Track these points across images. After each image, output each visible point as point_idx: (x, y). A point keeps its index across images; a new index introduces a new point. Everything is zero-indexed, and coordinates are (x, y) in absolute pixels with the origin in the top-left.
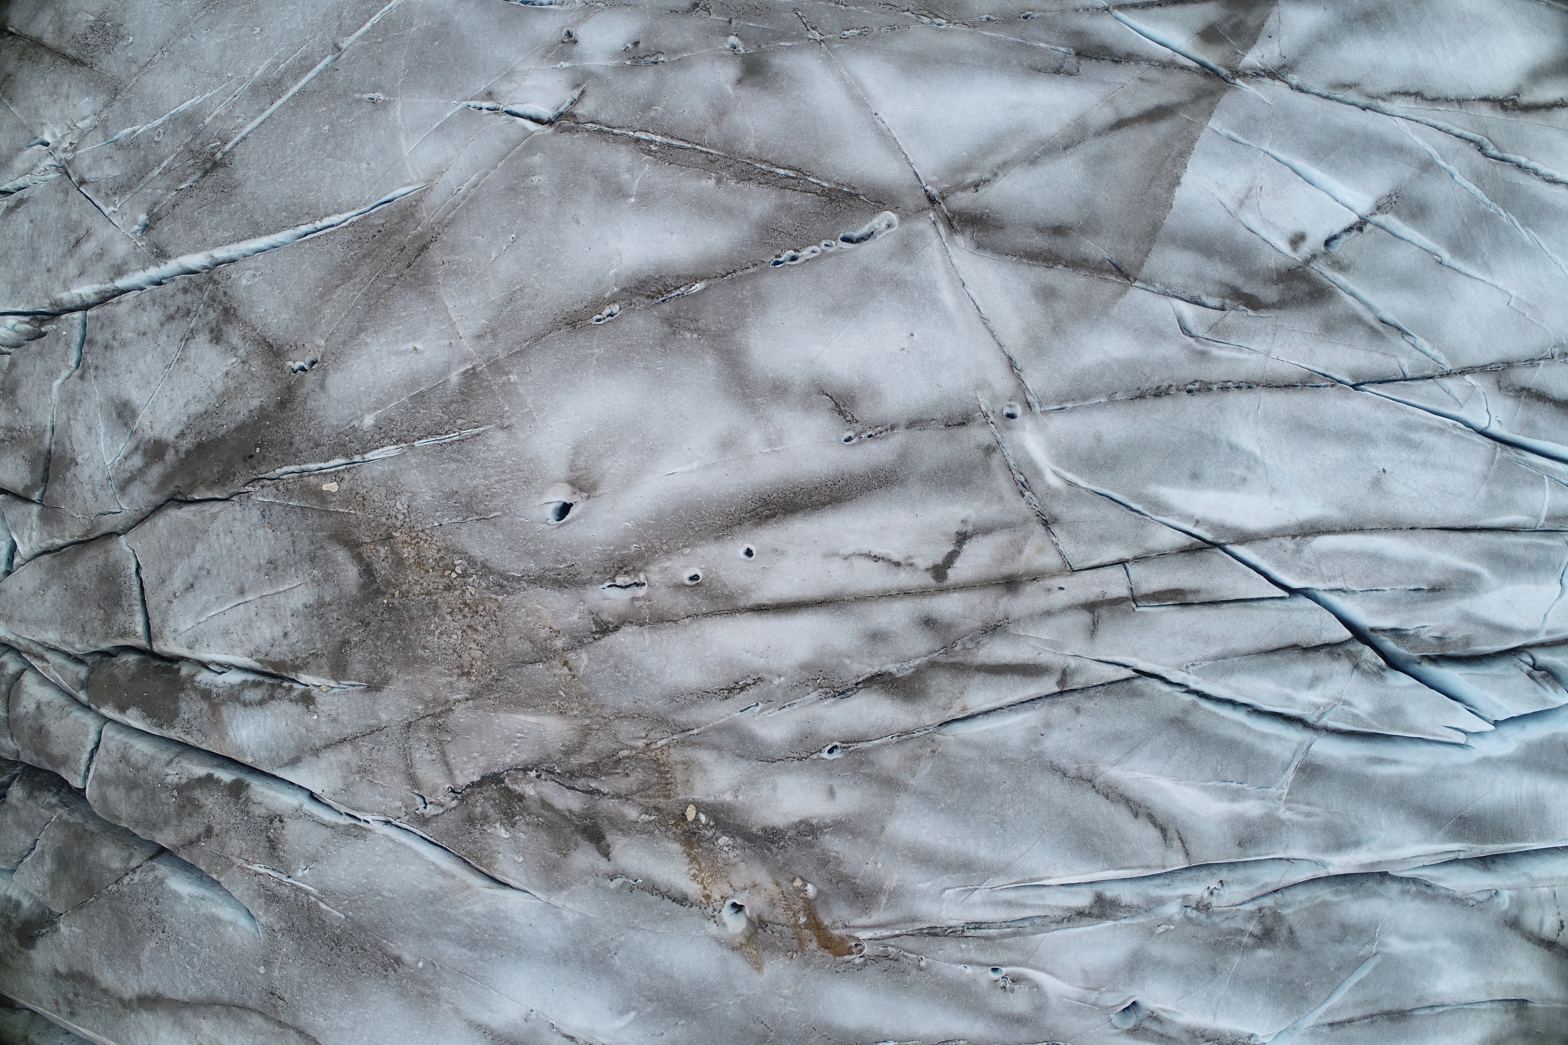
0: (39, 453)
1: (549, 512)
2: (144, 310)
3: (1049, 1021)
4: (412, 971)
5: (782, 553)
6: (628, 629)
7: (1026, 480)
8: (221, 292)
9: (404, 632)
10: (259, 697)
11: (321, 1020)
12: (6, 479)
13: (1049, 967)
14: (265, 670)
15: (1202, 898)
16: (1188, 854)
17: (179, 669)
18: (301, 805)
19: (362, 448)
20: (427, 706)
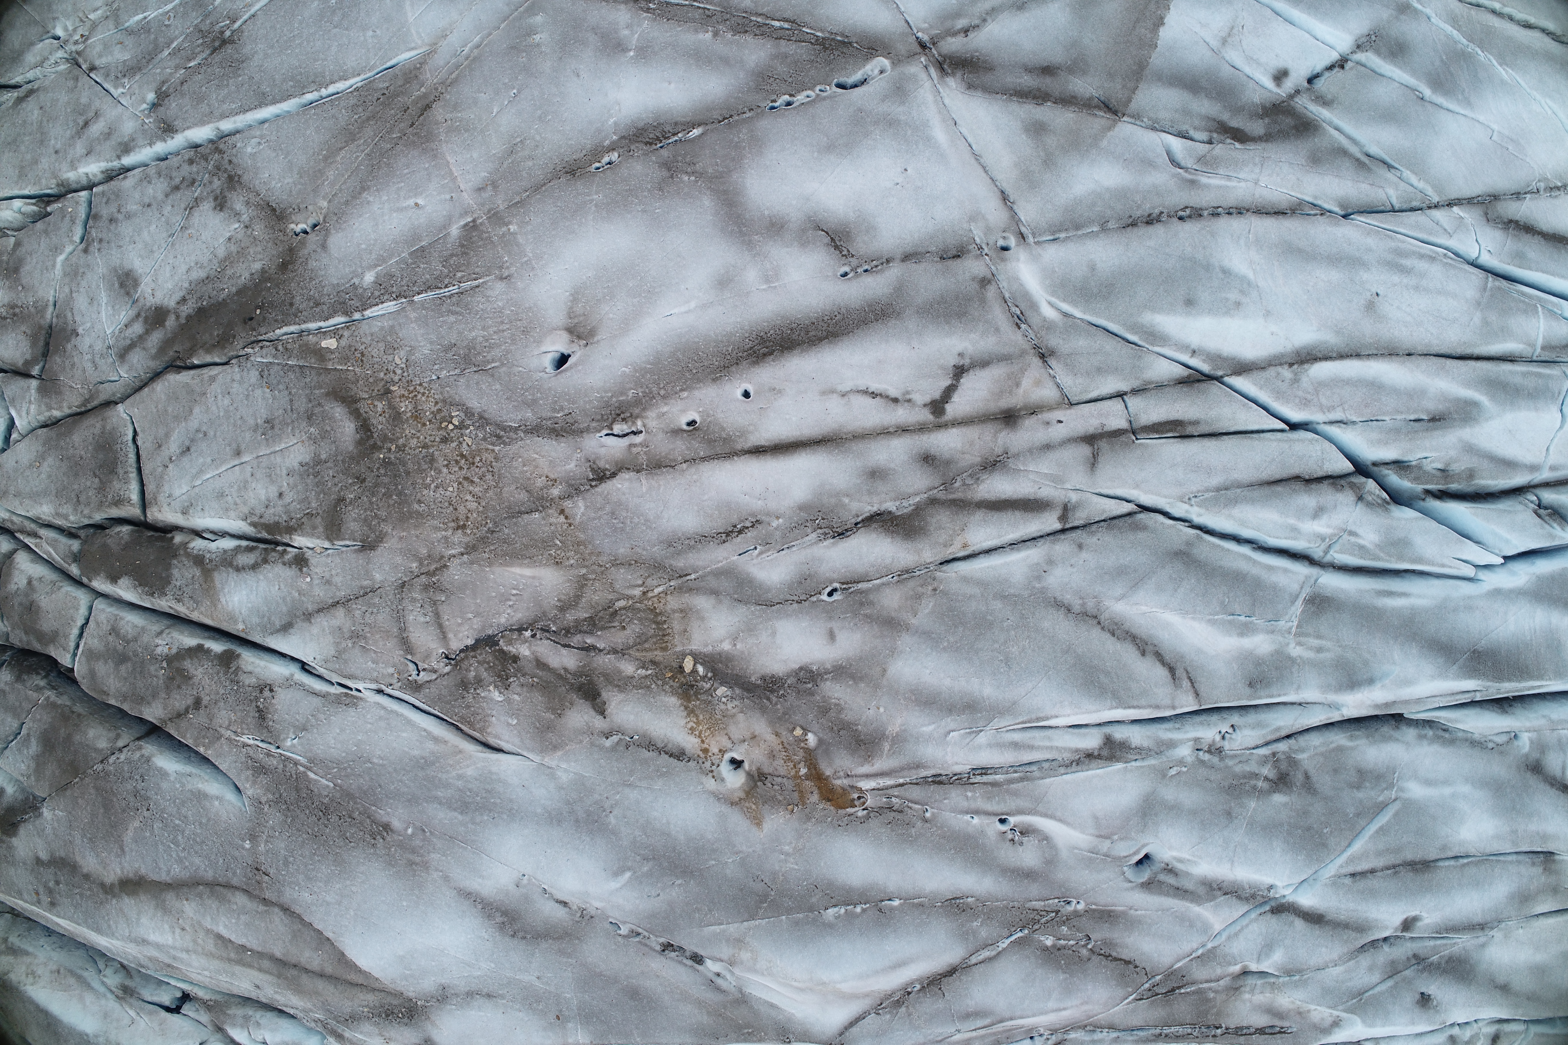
0: (41, 327)
1: (547, 361)
2: (150, 182)
3: (1060, 875)
4: (401, 838)
5: (780, 391)
6: (625, 475)
7: (1022, 313)
8: (226, 161)
9: (400, 487)
10: (252, 562)
11: (307, 895)
12: (6, 355)
13: (1059, 814)
14: (259, 536)
15: (1214, 741)
16: (1197, 695)
17: (173, 538)
18: (292, 675)
19: (362, 305)
20: (421, 564)
